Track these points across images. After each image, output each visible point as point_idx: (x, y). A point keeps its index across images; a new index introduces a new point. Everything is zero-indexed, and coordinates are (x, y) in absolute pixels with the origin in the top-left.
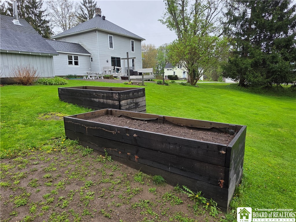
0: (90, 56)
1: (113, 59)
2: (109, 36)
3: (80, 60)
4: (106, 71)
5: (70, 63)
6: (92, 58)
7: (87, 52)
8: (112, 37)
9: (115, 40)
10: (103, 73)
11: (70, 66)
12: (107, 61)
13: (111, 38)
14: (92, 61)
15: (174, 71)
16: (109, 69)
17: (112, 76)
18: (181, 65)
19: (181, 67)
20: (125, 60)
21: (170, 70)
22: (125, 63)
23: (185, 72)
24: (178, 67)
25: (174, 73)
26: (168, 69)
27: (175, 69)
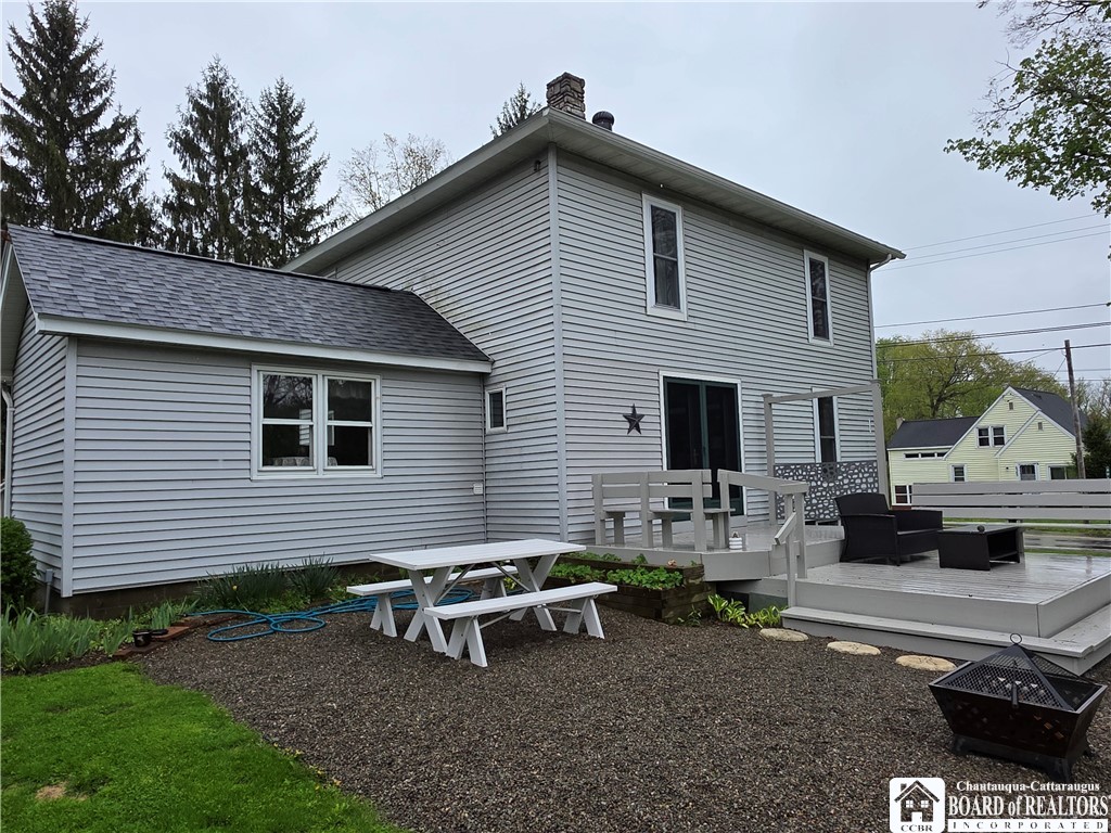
0: (482, 378)
1: (679, 393)
2: (654, 209)
3: (388, 413)
4: (618, 517)
5: (282, 446)
6: (497, 398)
7: (456, 344)
8: (674, 214)
9: (692, 243)
10: (597, 527)
11: (287, 474)
12: (634, 421)
13: (663, 225)
14: (498, 421)
15: (958, 463)
16: (651, 500)
17: (691, 581)
18: (999, 430)
19: (999, 441)
20: (773, 406)
21: (923, 455)
22: (775, 431)
23: (1033, 467)
24: (983, 442)
25: (959, 471)
26: (912, 450)
27: (959, 449)
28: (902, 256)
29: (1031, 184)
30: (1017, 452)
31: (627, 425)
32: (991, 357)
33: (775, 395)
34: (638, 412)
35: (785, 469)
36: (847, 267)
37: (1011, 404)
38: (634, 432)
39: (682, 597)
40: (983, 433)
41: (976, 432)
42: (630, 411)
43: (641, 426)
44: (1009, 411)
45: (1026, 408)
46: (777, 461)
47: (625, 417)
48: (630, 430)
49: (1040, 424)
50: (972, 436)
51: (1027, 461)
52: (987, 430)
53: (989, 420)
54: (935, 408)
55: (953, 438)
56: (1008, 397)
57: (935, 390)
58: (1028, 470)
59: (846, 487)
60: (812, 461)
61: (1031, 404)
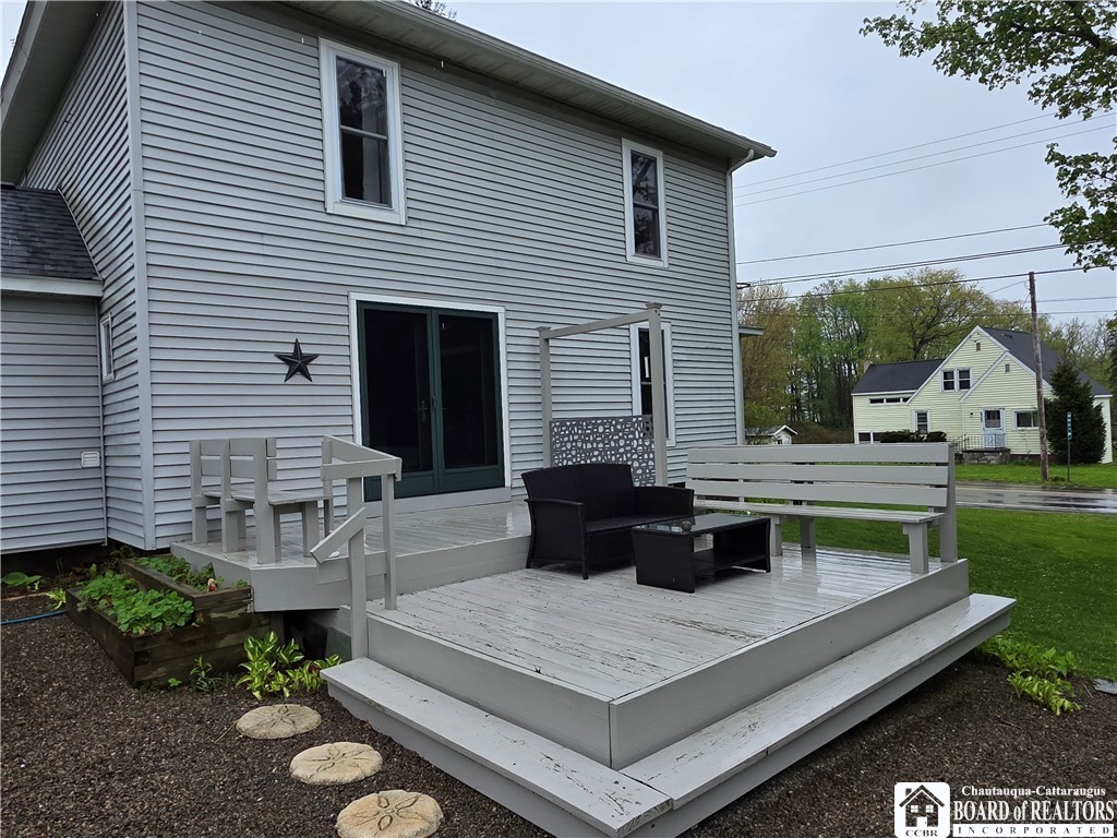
0: (98, 304)
6: (108, 333)
8: (382, 72)
9: (418, 116)
10: (193, 518)
12: (298, 363)
14: (110, 362)
15: (922, 408)
16: (233, 480)
17: (214, 615)
18: (965, 373)
19: (965, 385)
20: (551, 343)
21: (888, 401)
22: (554, 375)
23: (998, 412)
24: (948, 386)
25: (922, 417)
26: (876, 395)
27: (923, 394)
28: (772, 153)
29: (960, 71)
30: (982, 397)
31: (285, 369)
32: (975, 297)
33: (554, 327)
34: (305, 350)
35: (561, 426)
36: (693, 166)
37: (978, 344)
38: (298, 379)
39: (193, 643)
40: (948, 375)
41: (941, 375)
42: (290, 350)
43: (311, 369)
44: (977, 353)
45: (993, 348)
46: (555, 416)
47: (280, 356)
48: (289, 376)
49: (1007, 366)
50: (937, 379)
51: (993, 406)
52: (952, 373)
53: (954, 362)
54: (917, 350)
55: (917, 383)
56: (975, 337)
57: (918, 332)
58: (992, 416)
59: (622, 450)
60: (628, 414)
61: (1000, 344)
